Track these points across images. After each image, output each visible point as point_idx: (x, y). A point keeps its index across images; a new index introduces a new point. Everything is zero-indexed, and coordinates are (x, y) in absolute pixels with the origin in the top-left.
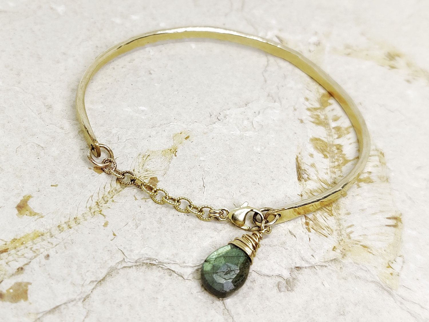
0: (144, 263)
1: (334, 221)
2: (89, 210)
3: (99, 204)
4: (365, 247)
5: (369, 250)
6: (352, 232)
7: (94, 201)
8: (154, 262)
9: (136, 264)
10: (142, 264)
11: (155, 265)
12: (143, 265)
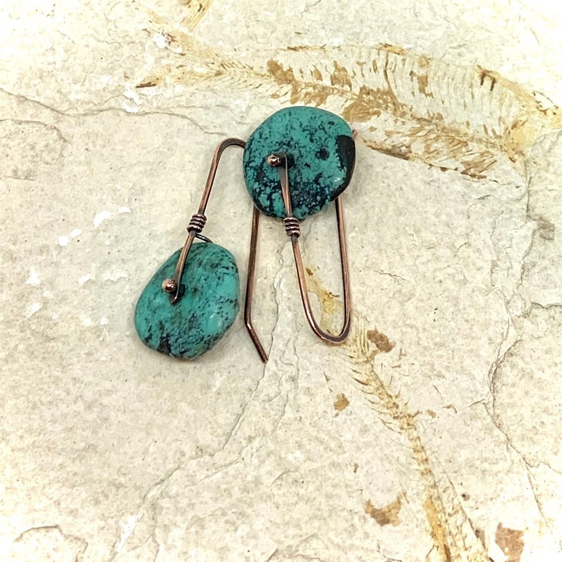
0: (492, 381)
1: (475, 144)
2: (404, 431)
6: (493, 131)
7: (391, 420)
8: (494, 369)
9: (492, 391)
10: (493, 384)
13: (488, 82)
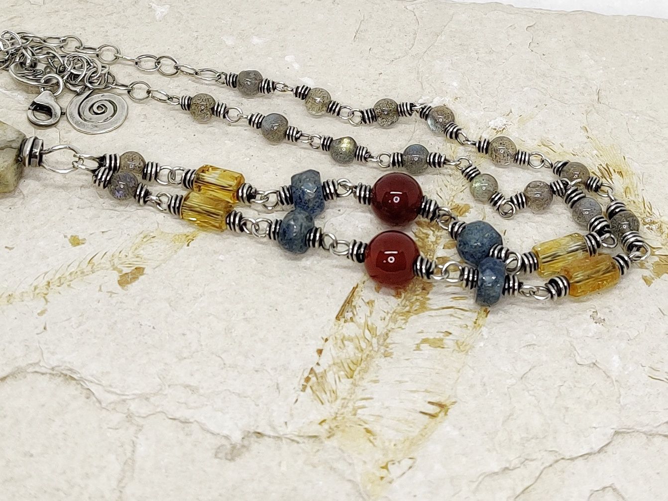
0: (62, 374)
1: (348, 386)
2: (33, 289)
3: (51, 284)
4: (368, 431)
5: (372, 438)
6: (364, 407)
7: (46, 279)
8: (74, 376)
9: (51, 372)
10: (60, 374)
11: (74, 379)
12: (60, 376)
13: (432, 409)
